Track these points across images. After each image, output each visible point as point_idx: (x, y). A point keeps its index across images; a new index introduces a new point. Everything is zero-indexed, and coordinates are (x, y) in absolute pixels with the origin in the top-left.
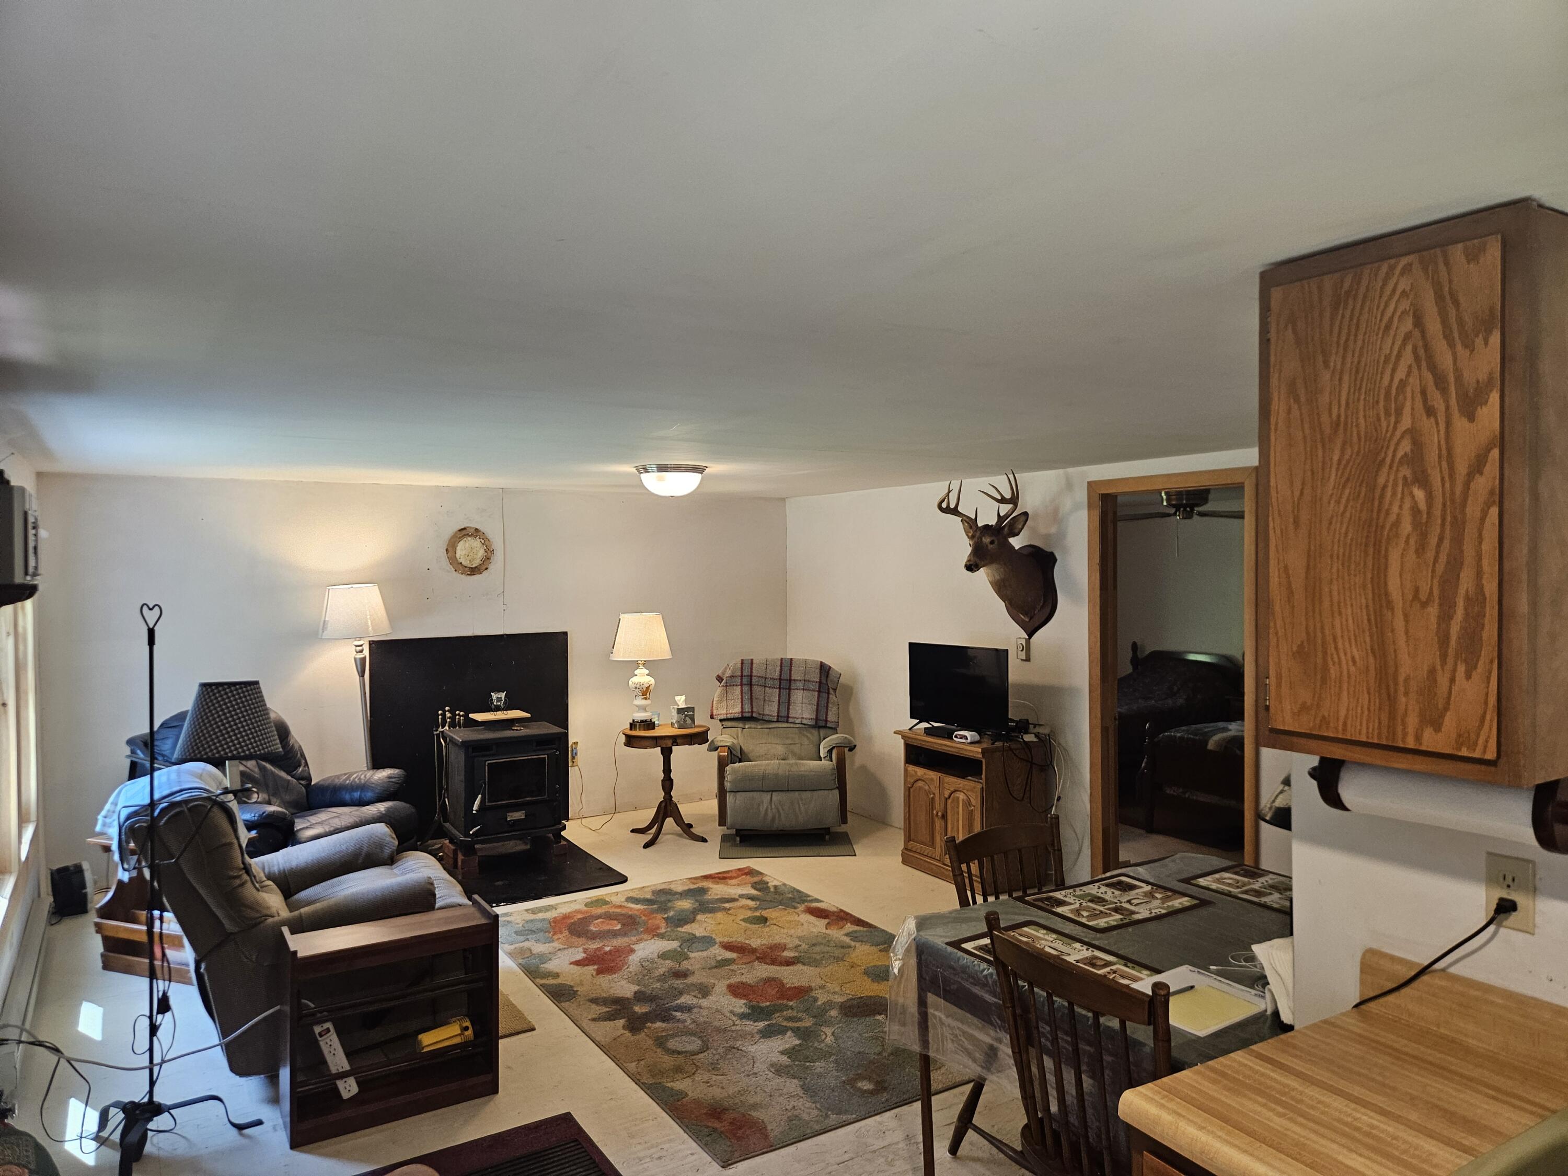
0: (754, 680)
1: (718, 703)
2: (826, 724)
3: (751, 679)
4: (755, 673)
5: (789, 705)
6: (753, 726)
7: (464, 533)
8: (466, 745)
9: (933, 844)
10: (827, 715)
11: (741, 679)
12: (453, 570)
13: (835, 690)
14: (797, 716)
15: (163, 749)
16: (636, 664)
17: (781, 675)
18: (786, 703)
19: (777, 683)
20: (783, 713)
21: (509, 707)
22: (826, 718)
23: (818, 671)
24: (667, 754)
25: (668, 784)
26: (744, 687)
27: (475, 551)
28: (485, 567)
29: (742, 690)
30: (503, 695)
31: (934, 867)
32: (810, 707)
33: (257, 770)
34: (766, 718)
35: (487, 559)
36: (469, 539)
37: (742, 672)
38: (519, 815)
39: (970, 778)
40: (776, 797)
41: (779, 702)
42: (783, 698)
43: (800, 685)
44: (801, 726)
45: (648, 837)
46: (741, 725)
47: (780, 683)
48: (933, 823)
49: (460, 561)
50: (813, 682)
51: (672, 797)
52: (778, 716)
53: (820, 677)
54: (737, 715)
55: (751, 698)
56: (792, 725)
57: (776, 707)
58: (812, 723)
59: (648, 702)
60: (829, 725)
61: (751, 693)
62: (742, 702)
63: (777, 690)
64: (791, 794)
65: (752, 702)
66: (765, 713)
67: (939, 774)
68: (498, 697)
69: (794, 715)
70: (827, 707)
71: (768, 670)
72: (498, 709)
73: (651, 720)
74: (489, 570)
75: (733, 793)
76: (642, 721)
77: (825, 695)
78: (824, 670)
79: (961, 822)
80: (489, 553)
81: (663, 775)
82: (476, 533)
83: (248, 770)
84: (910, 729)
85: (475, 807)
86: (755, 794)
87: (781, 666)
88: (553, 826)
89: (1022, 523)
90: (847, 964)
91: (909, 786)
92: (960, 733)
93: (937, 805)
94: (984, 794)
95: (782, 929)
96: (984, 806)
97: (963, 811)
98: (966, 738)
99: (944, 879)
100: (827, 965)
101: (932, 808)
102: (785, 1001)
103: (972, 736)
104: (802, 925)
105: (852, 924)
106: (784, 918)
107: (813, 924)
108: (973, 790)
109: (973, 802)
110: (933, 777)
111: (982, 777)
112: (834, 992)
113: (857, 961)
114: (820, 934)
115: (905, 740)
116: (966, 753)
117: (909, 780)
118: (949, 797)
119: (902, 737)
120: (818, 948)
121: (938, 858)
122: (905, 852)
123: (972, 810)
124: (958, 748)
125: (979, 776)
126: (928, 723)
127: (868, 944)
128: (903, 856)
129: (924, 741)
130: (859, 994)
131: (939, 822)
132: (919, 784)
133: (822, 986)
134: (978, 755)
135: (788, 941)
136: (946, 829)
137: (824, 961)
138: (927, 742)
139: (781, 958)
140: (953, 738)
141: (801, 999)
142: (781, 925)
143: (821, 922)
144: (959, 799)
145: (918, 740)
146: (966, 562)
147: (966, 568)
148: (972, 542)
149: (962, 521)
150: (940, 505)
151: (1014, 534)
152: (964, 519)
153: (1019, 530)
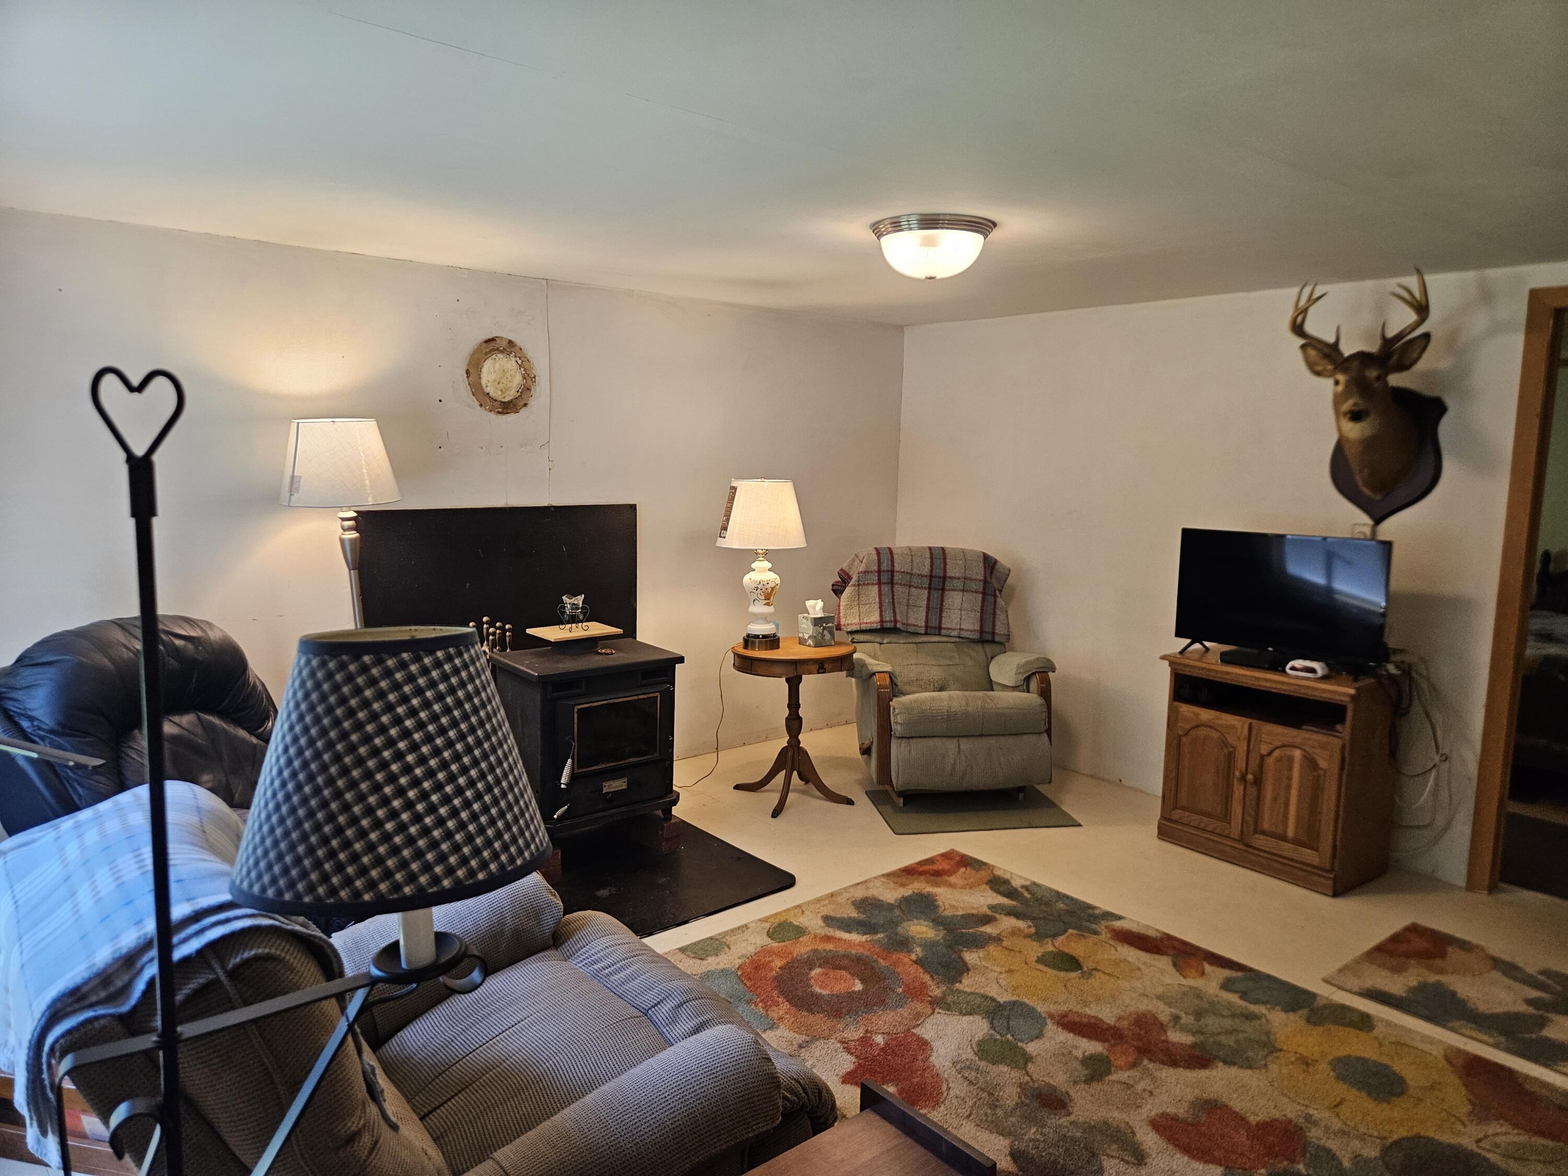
0: (897, 577)
1: (846, 610)
2: (993, 637)
3: (892, 576)
4: (897, 568)
5: (941, 612)
6: (894, 640)
7: (492, 346)
8: (545, 682)
9: (1226, 816)
10: (994, 624)
11: (879, 576)
12: (477, 404)
13: (1000, 591)
14: (954, 626)
15: (30, 706)
16: (753, 555)
17: (931, 571)
18: (936, 609)
19: (926, 582)
20: (934, 623)
21: (591, 616)
22: (994, 629)
23: (981, 565)
24: (794, 685)
25: (794, 723)
26: (883, 587)
27: (508, 375)
28: (522, 403)
29: (880, 591)
30: (579, 600)
31: (1227, 849)
32: (972, 614)
33: (199, 731)
34: (912, 629)
35: (526, 390)
36: (500, 356)
37: (879, 566)
38: (619, 785)
39: (1304, 727)
40: (966, 744)
41: (928, 607)
42: (935, 603)
43: (959, 584)
44: (957, 640)
45: (773, 799)
46: (878, 639)
47: (931, 581)
48: (1229, 787)
49: (488, 390)
50: (976, 580)
51: (799, 742)
52: (926, 626)
53: (985, 574)
54: (874, 626)
55: (893, 602)
56: (945, 639)
57: (924, 613)
58: (976, 636)
59: (770, 609)
60: (997, 639)
61: (893, 595)
62: (881, 608)
63: (926, 592)
64: (985, 741)
65: (894, 607)
66: (909, 622)
67: (1249, 721)
68: (573, 602)
69: (949, 626)
70: (994, 614)
71: (915, 563)
72: (574, 620)
73: (774, 635)
74: (529, 407)
75: (904, 741)
76: (764, 637)
77: (991, 599)
78: (989, 563)
79: (1294, 793)
80: (529, 380)
81: (787, 712)
82: (510, 348)
83: (185, 732)
84: (1182, 652)
85: (564, 780)
86: (937, 742)
87: (931, 558)
88: (661, 798)
89: (1418, 351)
90: (1293, 1059)
91: (1181, 733)
92: (1299, 663)
93: (1240, 764)
94: (1347, 754)
95: (1120, 982)
96: (1345, 771)
97: (1301, 777)
98: (1313, 671)
99: (1249, 866)
100: (1263, 1062)
101: (1229, 767)
102: (1285, 1163)
103: (1322, 669)
104: (1139, 969)
105: (1211, 964)
106: (1099, 957)
107: (1155, 966)
108: (1323, 747)
109: (1323, 764)
110: (1235, 723)
111: (1345, 730)
112: (1343, 1133)
113: (1302, 1050)
114: (1184, 989)
115: (1175, 669)
116: (1310, 692)
117: (1180, 724)
118: (1270, 754)
119: (1172, 664)
120: (1212, 1023)
121: (1236, 837)
122: (1166, 823)
123: (1319, 776)
124: (1294, 685)
125: (1339, 727)
126: (1207, 644)
127: (1278, 1008)
128: (1159, 828)
129: (1222, 672)
130: (1387, 1134)
131: (1242, 788)
132: (1202, 732)
133: (1308, 1118)
134: (1337, 697)
135: (1150, 1007)
136: (1259, 798)
137: (1250, 1054)
138: (1227, 673)
139: (1177, 1049)
140: (1284, 671)
141: (1308, 1155)
142: (1109, 971)
143: (1163, 963)
144: (1290, 759)
145: (1209, 670)
146: (1347, 406)
147: (1349, 416)
148: (1341, 378)
149: (1303, 347)
150: (1295, 320)
151: (1403, 366)
152: (1310, 344)
153: (1407, 362)
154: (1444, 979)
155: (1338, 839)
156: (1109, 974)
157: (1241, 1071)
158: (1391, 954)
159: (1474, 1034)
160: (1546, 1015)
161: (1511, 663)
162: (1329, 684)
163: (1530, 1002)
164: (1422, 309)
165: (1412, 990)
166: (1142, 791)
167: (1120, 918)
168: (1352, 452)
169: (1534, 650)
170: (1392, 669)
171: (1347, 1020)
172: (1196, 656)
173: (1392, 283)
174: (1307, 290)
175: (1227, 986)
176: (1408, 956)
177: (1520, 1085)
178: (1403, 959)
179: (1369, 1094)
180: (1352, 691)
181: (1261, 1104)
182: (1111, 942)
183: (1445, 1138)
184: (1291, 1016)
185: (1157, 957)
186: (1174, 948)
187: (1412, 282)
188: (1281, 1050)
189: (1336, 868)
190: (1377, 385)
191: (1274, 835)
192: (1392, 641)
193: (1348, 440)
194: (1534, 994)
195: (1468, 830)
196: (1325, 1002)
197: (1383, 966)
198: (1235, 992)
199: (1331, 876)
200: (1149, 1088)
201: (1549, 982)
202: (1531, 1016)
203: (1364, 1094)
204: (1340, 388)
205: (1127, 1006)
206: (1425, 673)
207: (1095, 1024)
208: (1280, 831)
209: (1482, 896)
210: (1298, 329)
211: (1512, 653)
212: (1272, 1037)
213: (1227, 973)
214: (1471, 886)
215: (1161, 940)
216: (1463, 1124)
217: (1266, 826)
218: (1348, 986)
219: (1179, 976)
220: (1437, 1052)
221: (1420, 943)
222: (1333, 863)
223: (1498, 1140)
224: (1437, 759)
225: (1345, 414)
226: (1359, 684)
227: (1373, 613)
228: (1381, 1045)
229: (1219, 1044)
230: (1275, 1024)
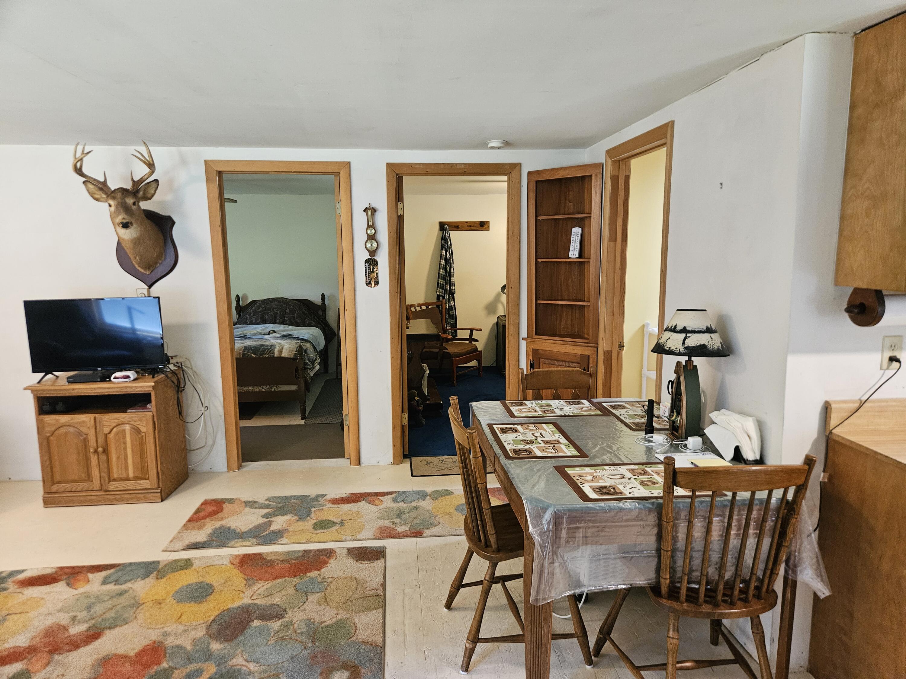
9: (89, 478)
31: (93, 498)
39: (129, 411)
48: (87, 460)
67: (94, 415)
79: (129, 450)
84: (39, 382)
89: (154, 189)
90: (151, 605)
91: (48, 435)
92: (118, 374)
93: (92, 443)
94: (156, 420)
95: (30, 614)
96: (157, 430)
97: (132, 441)
98: (128, 377)
99: (109, 503)
100: (134, 616)
101: (86, 448)
102: (155, 667)
103: (133, 375)
104: (42, 599)
105: (93, 572)
106: (10, 604)
107: (54, 592)
108: (141, 419)
109: (143, 429)
110: (85, 419)
111: (152, 407)
112: (185, 631)
113: (156, 597)
114: (77, 597)
115: (36, 394)
116: (128, 389)
117: (47, 429)
118: (110, 432)
119: (33, 391)
120: (98, 609)
121: (98, 489)
122: (48, 496)
123: (142, 437)
124: (117, 388)
125: (148, 406)
126: (57, 373)
127: (139, 579)
128: (44, 500)
129: (69, 390)
130: (206, 619)
131: (96, 457)
132: (63, 430)
133: (166, 634)
134: (144, 389)
135: (54, 620)
136: (108, 461)
137: (125, 615)
138: (73, 389)
139: (77, 637)
140: (110, 380)
141: (168, 655)
142: (20, 611)
143: (60, 587)
144: (124, 431)
145: (61, 390)
146: (119, 219)
147: (121, 225)
148: (112, 202)
149: (84, 182)
150: (75, 166)
151: (147, 198)
152: (88, 181)
153: (149, 196)
154: (223, 522)
155: (159, 469)
156: (20, 613)
157: (121, 628)
158: (196, 520)
159: (241, 544)
160: (271, 519)
161: (229, 352)
162: (139, 383)
163: (264, 516)
164: (151, 165)
165: (211, 535)
166: (27, 481)
167: (23, 571)
168: (127, 247)
169: (239, 345)
170: (172, 367)
171: (179, 567)
172: (50, 383)
173: (131, 149)
174: (80, 148)
175: (105, 582)
176: (205, 518)
177: (265, 559)
178: (202, 521)
179: (195, 602)
180: (153, 384)
181: (136, 642)
182: (18, 590)
183: (237, 604)
184: (147, 579)
185: (54, 585)
186: (66, 574)
187: (143, 149)
188: (144, 603)
189: (161, 486)
190: (134, 207)
191: (121, 480)
192: (169, 352)
193: (124, 240)
194: (265, 511)
195: (224, 442)
196: (165, 563)
197: (194, 528)
198: (110, 583)
199: (159, 491)
200: (60, 673)
201: (270, 503)
202: (265, 523)
203: (193, 603)
204: (113, 209)
205: (37, 628)
206: (189, 366)
207: (14, 652)
208: (125, 476)
209: (236, 473)
210: (79, 171)
211: (229, 348)
212: (137, 598)
213: (104, 574)
214: (230, 470)
215: (56, 572)
216: (244, 592)
217: (115, 476)
218: (176, 548)
219: (72, 590)
220: (226, 562)
221: (210, 509)
222: (159, 484)
223: (259, 592)
224: (203, 409)
225: (118, 224)
226: (155, 379)
227: (157, 339)
228: (198, 572)
229: (104, 620)
230: (138, 590)
